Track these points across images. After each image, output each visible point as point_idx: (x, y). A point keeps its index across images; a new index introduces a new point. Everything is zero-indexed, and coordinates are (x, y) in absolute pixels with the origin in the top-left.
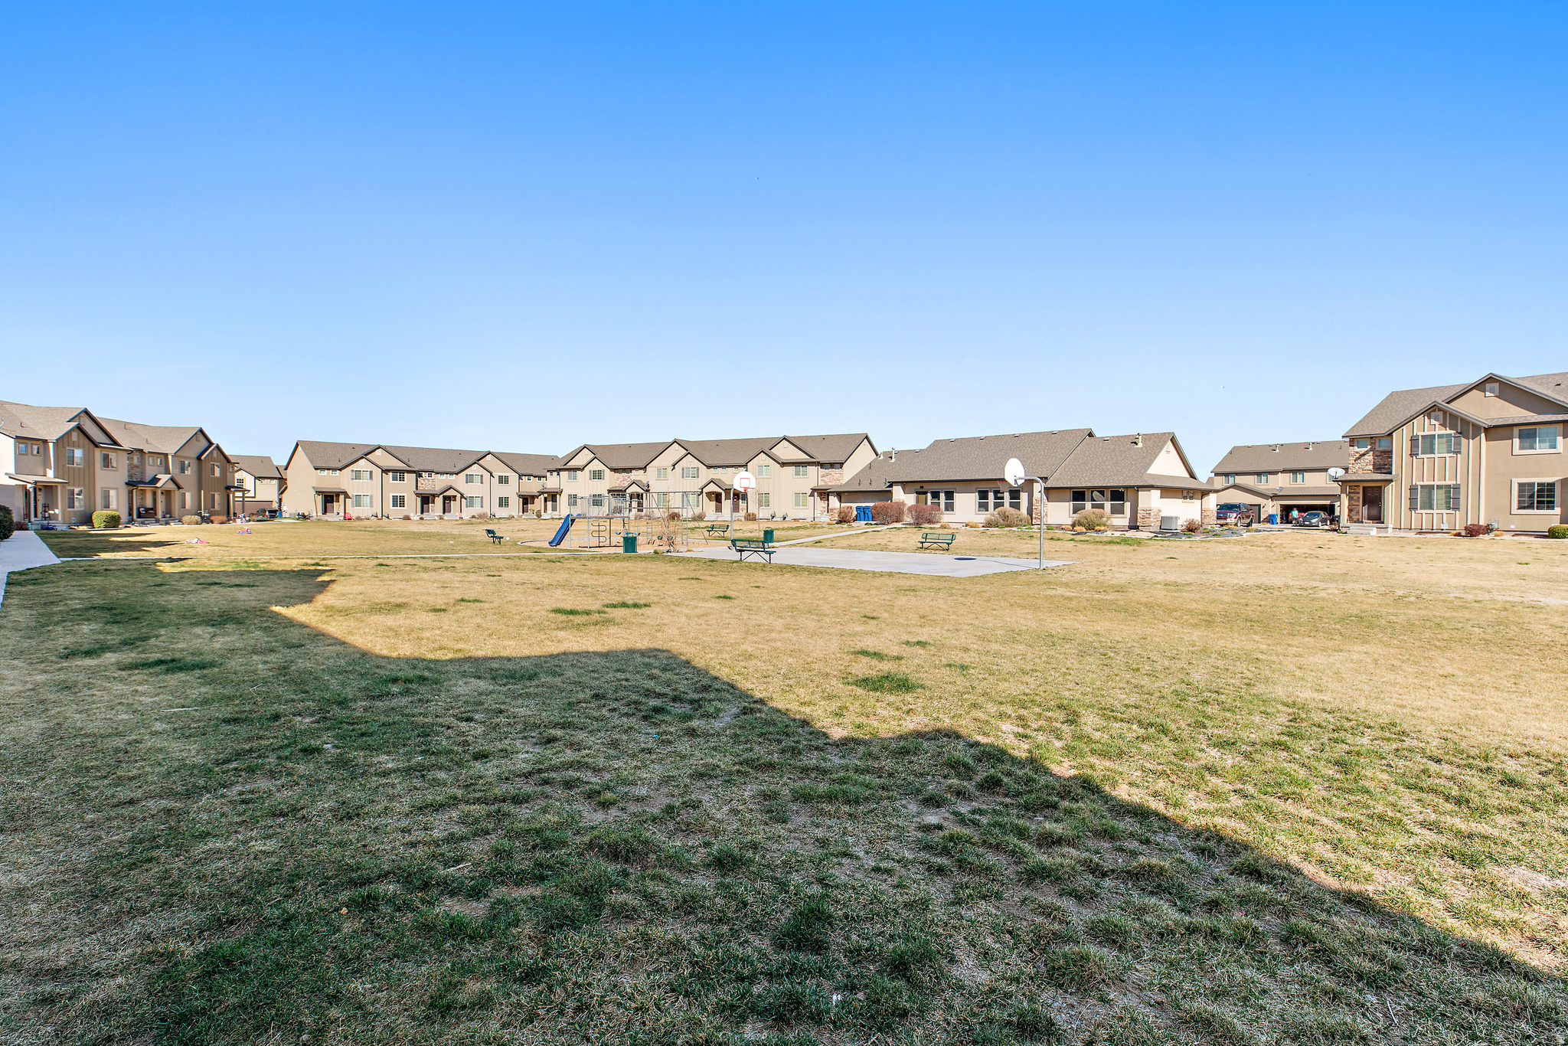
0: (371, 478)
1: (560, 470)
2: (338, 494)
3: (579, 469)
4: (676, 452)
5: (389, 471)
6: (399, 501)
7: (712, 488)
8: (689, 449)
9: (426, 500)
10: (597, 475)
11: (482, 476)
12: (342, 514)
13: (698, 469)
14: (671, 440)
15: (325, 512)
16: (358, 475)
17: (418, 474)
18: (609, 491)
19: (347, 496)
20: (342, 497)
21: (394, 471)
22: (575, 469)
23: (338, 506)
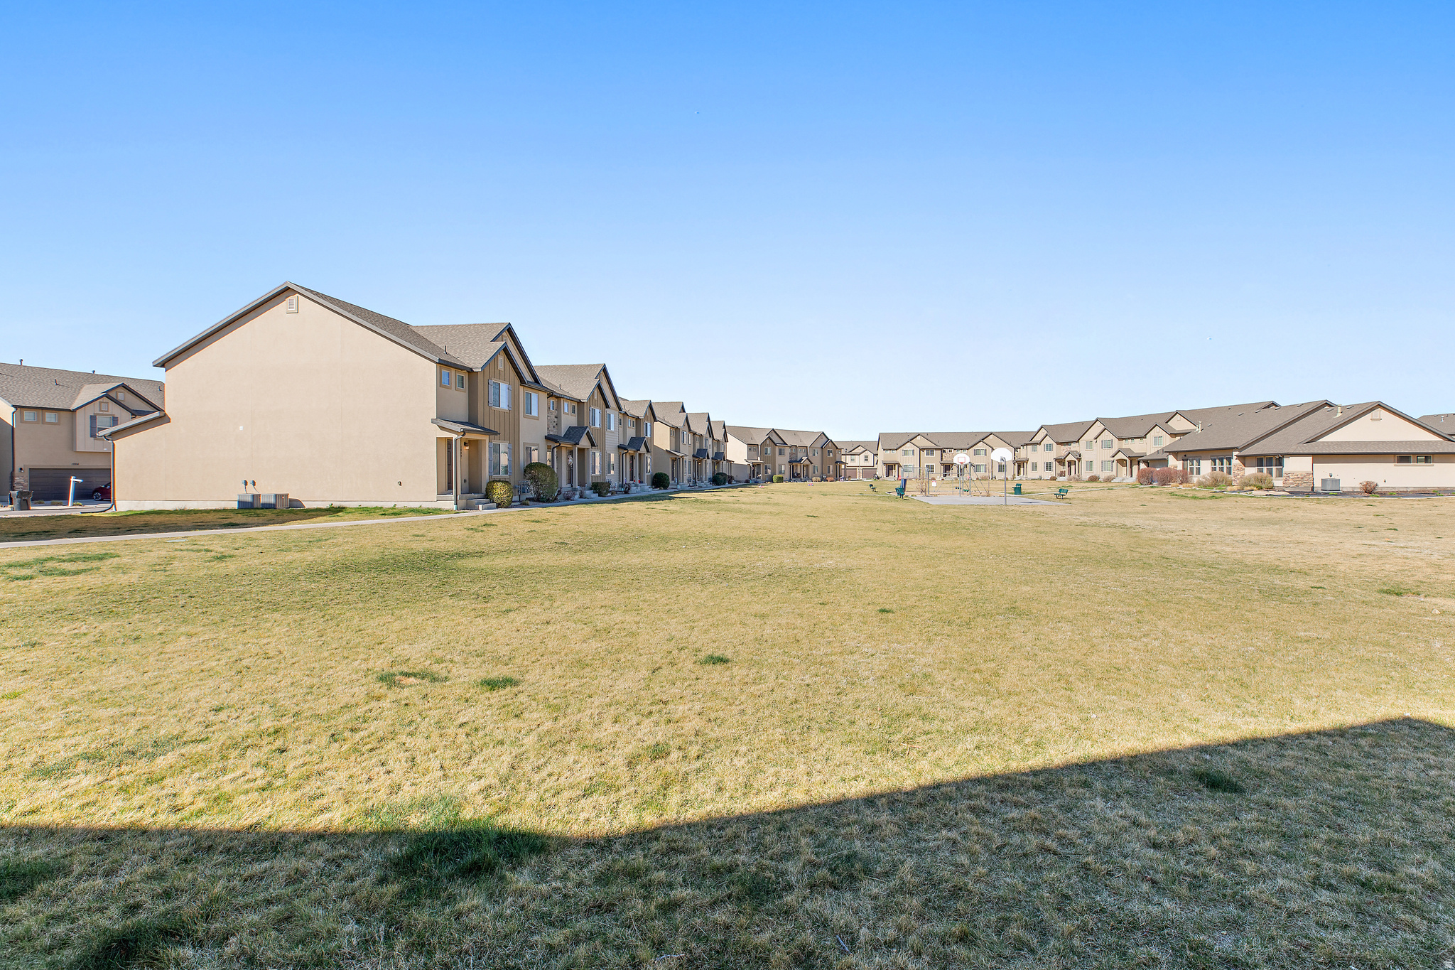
0: (913, 454)
1: (1027, 445)
2: (895, 464)
3: (1037, 444)
4: (1098, 427)
5: (924, 449)
6: (931, 468)
7: (1120, 456)
8: (1109, 424)
9: (947, 467)
10: (1049, 448)
11: (985, 450)
12: (897, 476)
13: (1112, 441)
14: (1094, 419)
15: (888, 475)
16: (906, 453)
17: (943, 451)
18: (1056, 460)
19: (899, 466)
20: (897, 466)
21: (927, 449)
22: (1036, 444)
23: (895, 472)
